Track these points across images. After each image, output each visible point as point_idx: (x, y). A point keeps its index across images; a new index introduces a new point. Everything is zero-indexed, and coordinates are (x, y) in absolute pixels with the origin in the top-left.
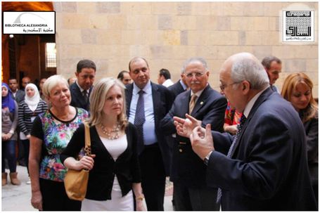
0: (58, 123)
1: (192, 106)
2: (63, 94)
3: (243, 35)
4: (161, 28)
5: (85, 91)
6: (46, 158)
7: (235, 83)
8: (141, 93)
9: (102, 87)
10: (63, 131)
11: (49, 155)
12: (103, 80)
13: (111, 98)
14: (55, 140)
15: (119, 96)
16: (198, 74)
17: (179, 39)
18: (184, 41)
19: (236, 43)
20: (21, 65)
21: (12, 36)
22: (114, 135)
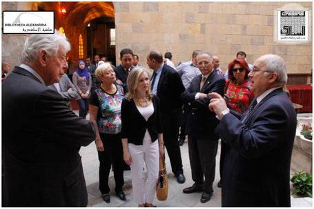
1: (202, 84)
3: (244, 28)
4: (187, 22)
5: (127, 70)
6: (101, 119)
7: (267, 71)
9: (136, 73)
10: (111, 101)
11: (102, 117)
13: (142, 81)
14: (108, 107)
15: (147, 79)
16: (206, 63)
17: (199, 30)
18: (203, 31)
19: (240, 33)
20: (95, 45)
21: (89, 25)
22: (145, 104)
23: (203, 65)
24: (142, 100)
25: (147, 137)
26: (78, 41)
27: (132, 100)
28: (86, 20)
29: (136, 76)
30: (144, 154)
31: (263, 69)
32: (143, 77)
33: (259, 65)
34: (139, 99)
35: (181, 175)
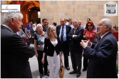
0: (40, 36)
1: (75, 31)
2: (40, 28)
3: (89, 10)
4: (68, 8)
5: (45, 27)
6: (38, 45)
7: (106, 26)
8: (63, 28)
10: (42, 38)
12: (50, 26)
13: (52, 31)
14: (40, 40)
15: (54, 30)
16: (76, 23)
18: (74, 11)
19: (88, 12)
20: (32, 18)
21: (30, 10)
22: (54, 40)
23: (75, 24)
24: (53, 39)
25: (55, 53)
26: (26, 16)
27: (49, 39)
28: (29, 8)
29: (50, 29)
30: (54, 60)
31: (104, 25)
32: (53, 29)
33: (102, 23)
34: (51, 38)
35: (68, 67)
